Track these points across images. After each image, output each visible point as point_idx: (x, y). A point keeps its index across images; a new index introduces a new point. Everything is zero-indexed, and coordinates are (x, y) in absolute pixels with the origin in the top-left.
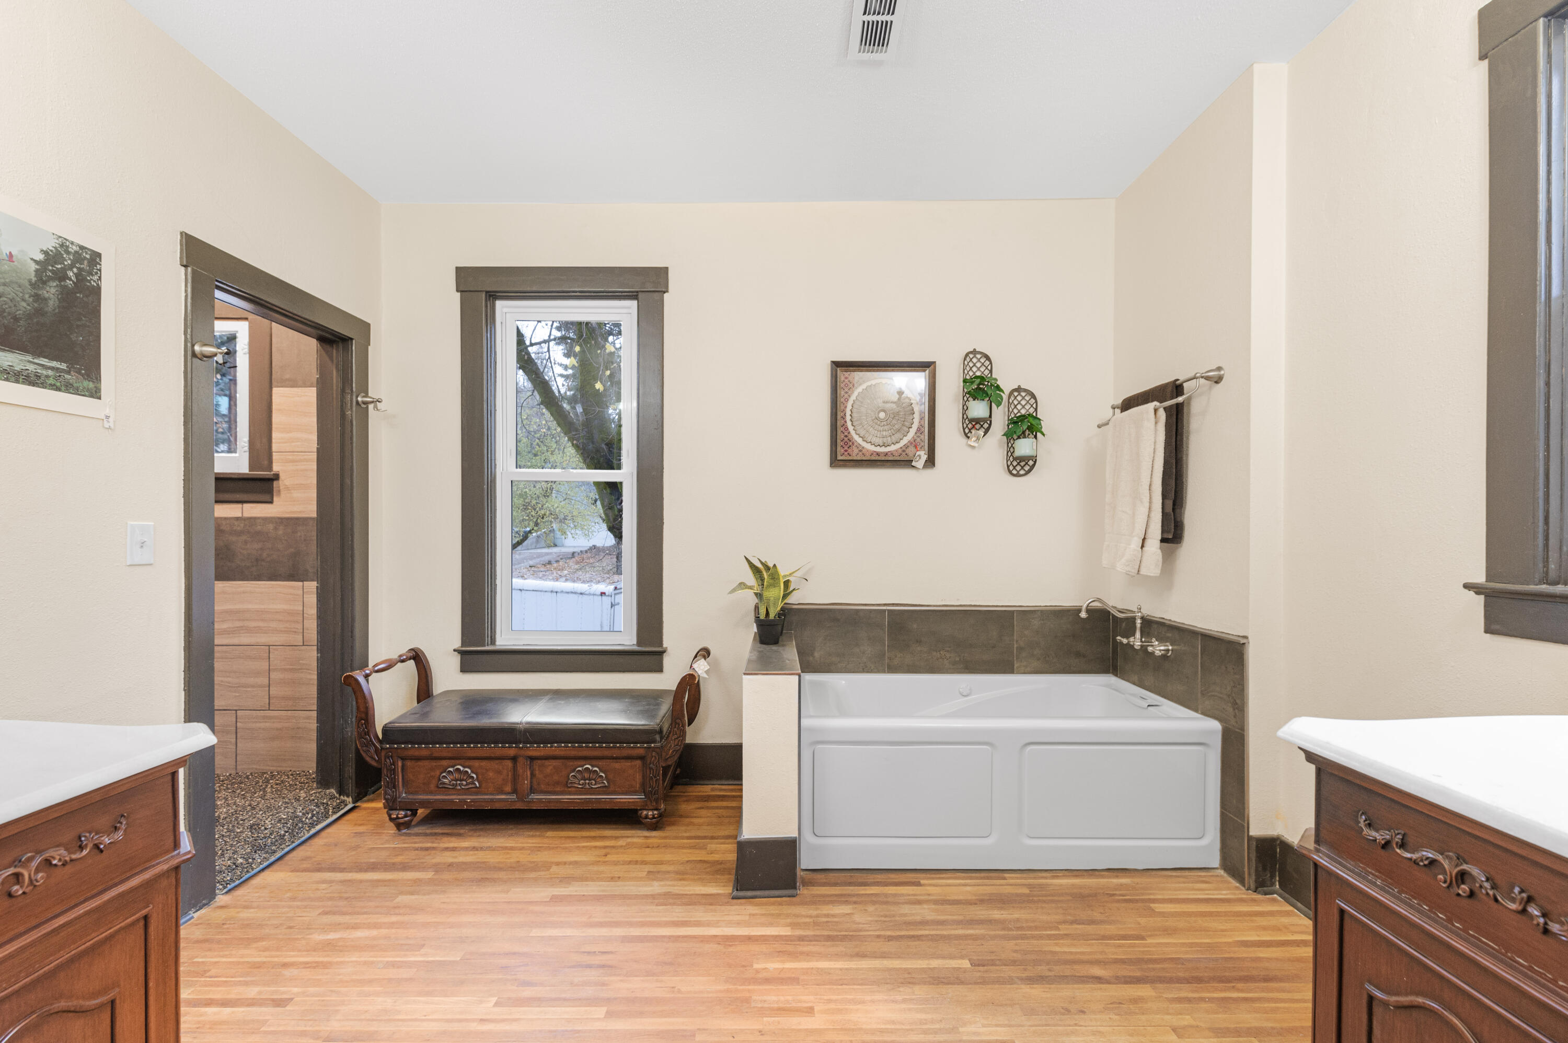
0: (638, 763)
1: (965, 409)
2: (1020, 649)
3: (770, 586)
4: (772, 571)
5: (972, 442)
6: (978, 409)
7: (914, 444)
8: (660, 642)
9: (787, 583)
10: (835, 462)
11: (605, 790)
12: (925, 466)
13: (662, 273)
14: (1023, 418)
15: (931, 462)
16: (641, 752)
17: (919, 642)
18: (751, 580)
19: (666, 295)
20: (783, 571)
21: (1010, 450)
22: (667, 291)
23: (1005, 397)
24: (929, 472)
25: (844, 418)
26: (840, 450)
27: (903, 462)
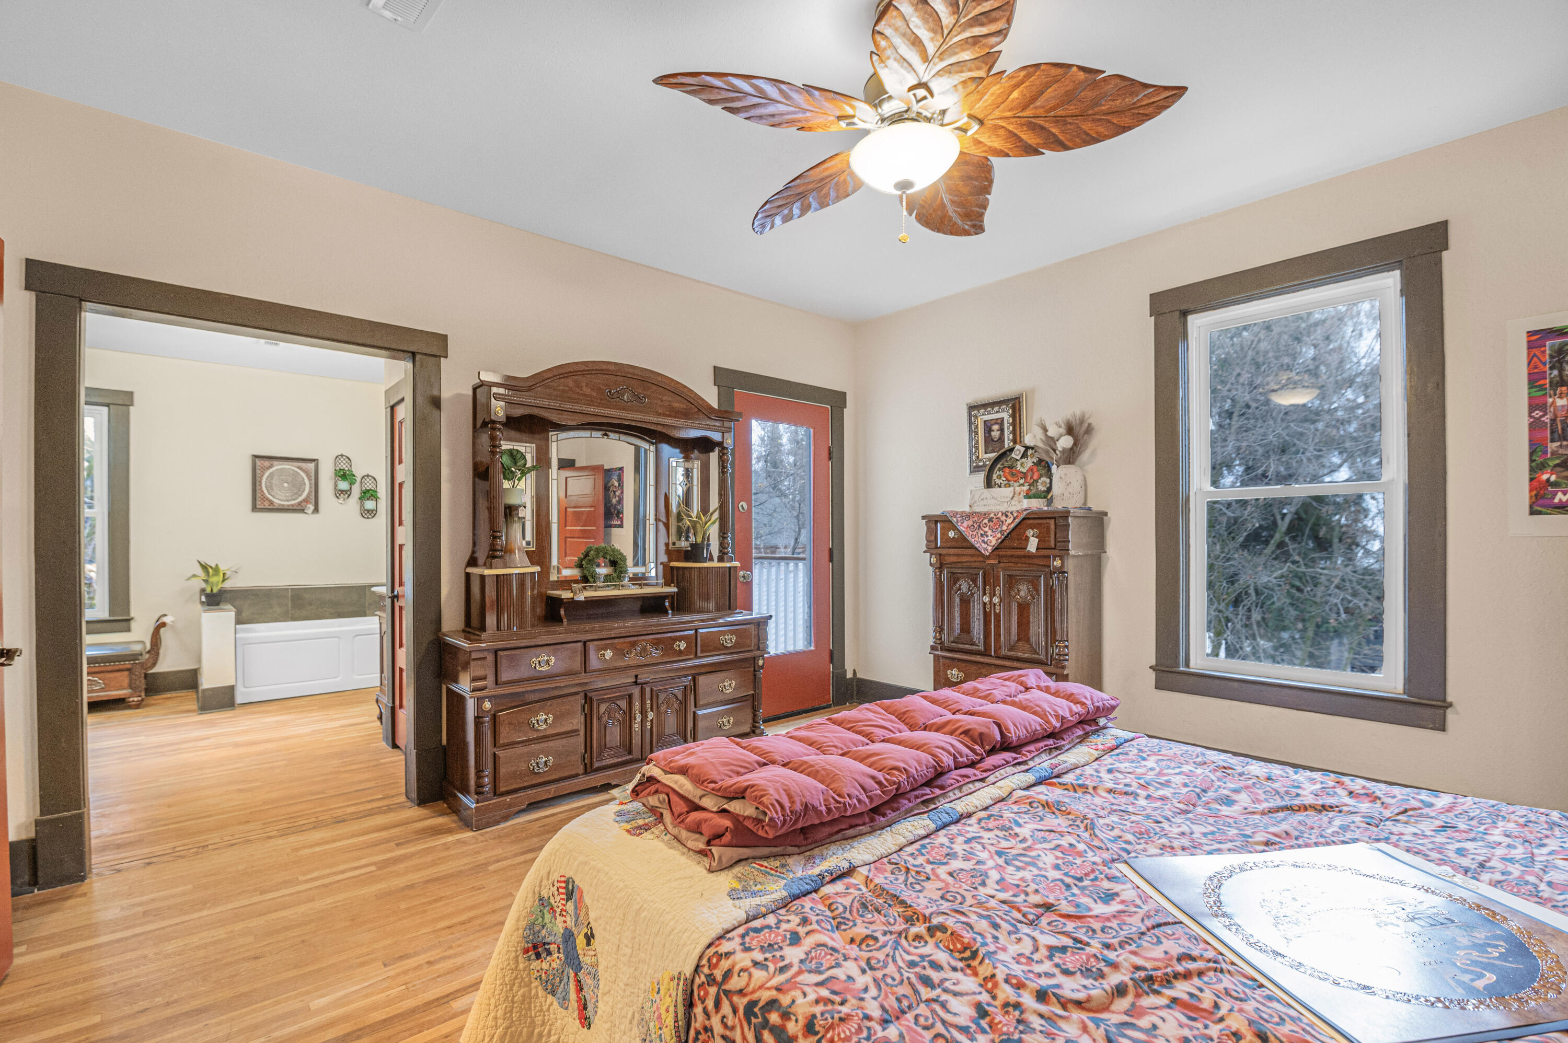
0: (126, 673)
1: (336, 486)
2: (370, 604)
3: (214, 575)
4: (216, 570)
5: (341, 501)
6: (344, 485)
7: (306, 501)
8: (128, 613)
9: (224, 574)
10: (255, 508)
11: (102, 690)
12: (313, 513)
13: (130, 394)
14: (368, 491)
15: (316, 510)
16: (129, 666)
17: (310, 604)
18: (199, 571)
19: (131, 408)
20: (222, 568)
21: (362, 506)
22: (132, 405)
23: (358, 480)
24: (316, 516)
25: (260, 485)
26: (258, 503)
27: (299, 509)
